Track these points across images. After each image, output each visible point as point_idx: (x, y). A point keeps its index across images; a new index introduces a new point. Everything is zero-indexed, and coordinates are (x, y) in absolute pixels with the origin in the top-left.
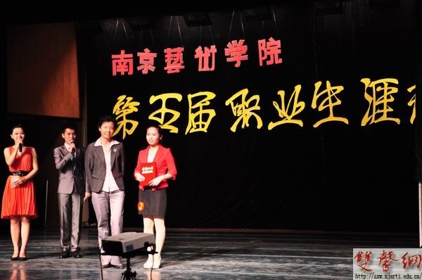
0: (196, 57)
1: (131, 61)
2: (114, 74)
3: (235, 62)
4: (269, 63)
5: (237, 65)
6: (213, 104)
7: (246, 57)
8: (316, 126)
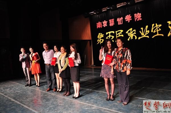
0: (117, 21)
1: (101, 24)
2: (97, 28)
3: (128, 21)
4: (138, 20)
5: (129, 22)
6: (123, 33)
7: (131, 19)
8: (153, 37)
